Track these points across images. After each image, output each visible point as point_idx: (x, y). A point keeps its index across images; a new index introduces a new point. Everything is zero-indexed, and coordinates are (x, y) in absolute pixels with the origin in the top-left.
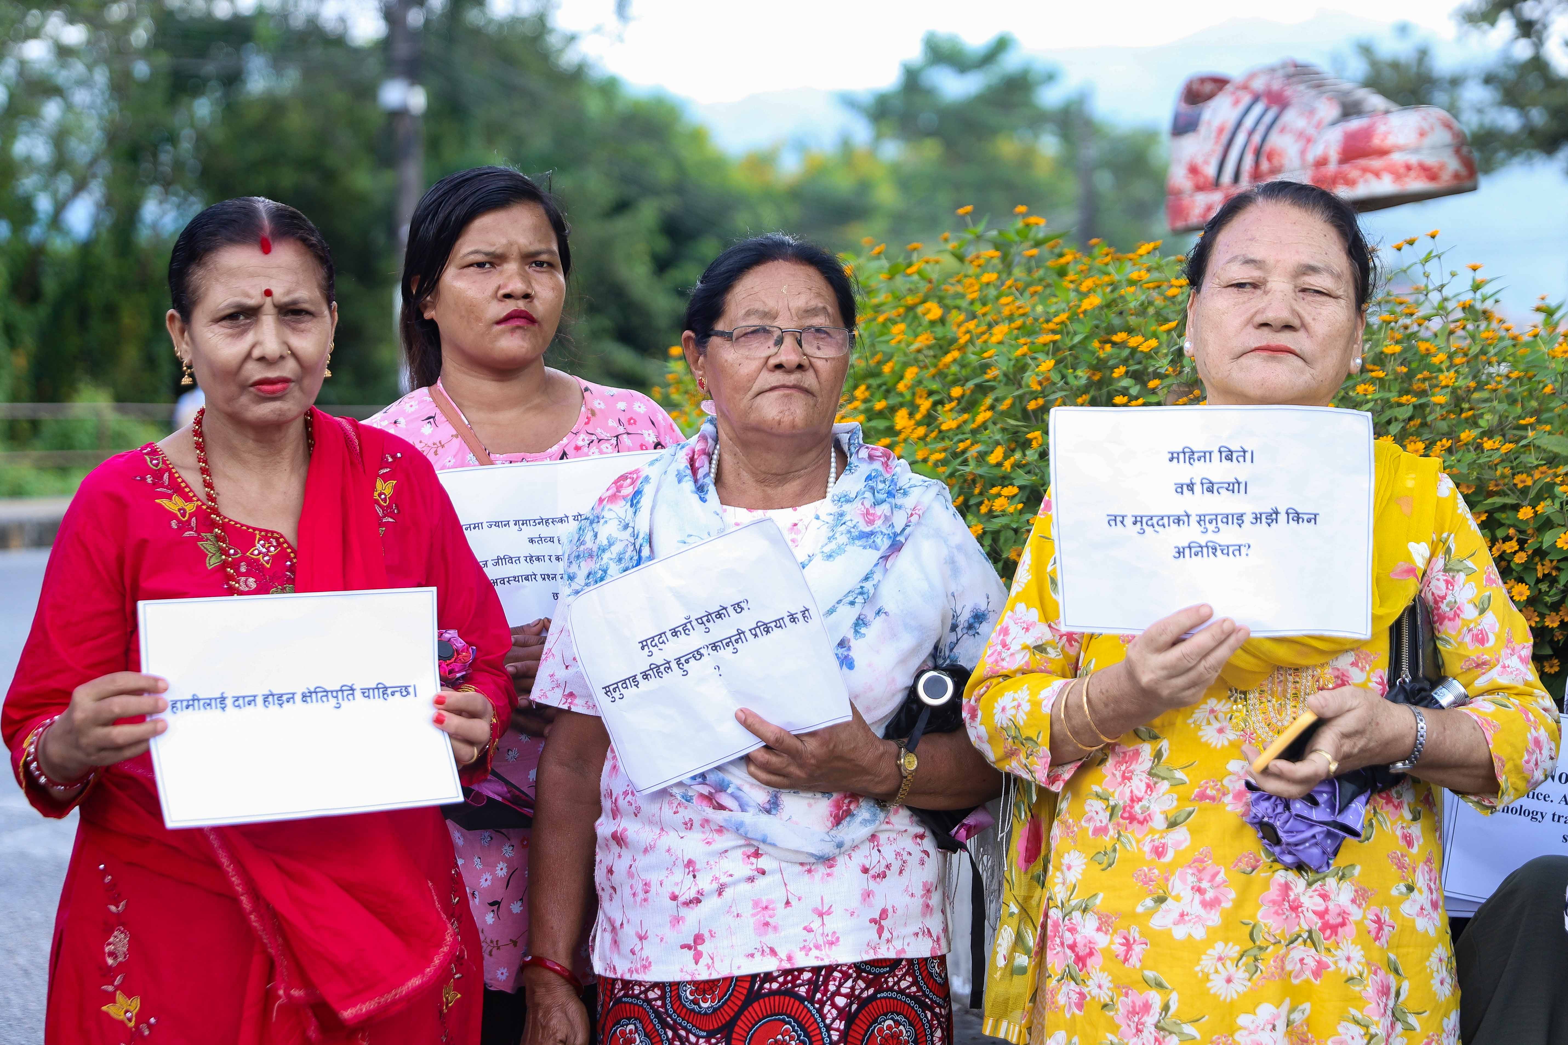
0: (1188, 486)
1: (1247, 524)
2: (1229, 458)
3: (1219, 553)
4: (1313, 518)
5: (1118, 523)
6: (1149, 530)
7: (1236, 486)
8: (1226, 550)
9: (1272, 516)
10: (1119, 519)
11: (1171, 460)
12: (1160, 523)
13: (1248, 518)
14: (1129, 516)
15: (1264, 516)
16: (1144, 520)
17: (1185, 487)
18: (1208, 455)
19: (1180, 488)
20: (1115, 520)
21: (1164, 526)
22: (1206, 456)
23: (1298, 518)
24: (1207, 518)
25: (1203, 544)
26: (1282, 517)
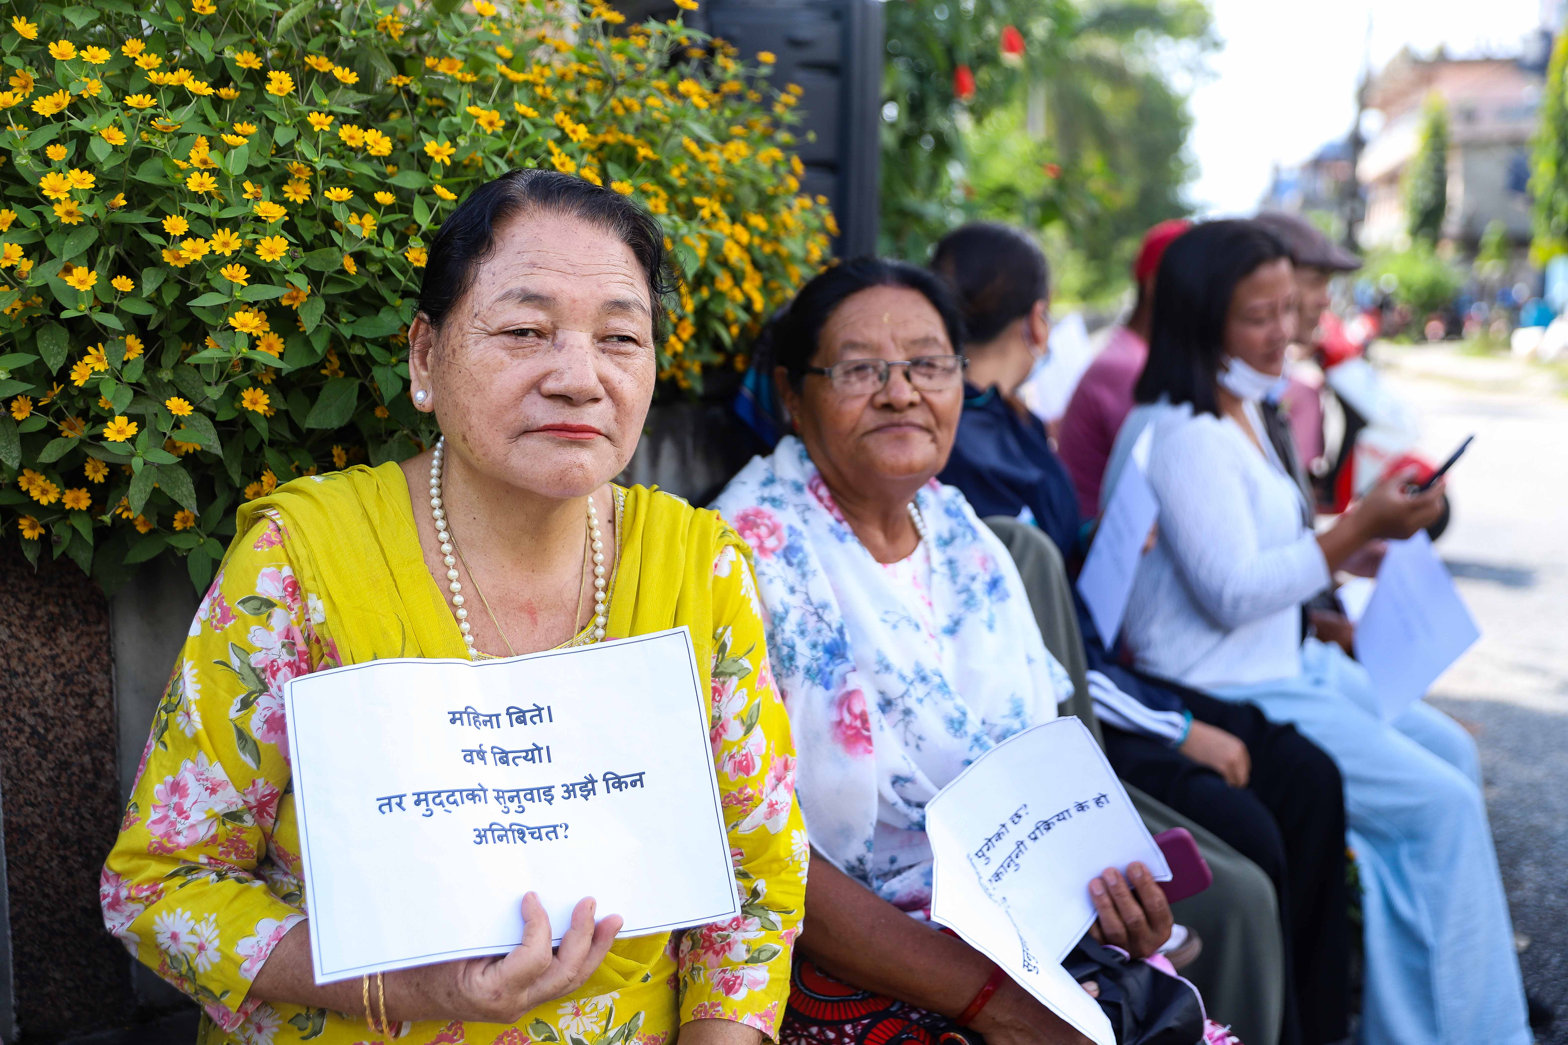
0: (478, 753)
1: (557, 800)
2: (522, 720)
3: (528, 837)
4: (638, 779)
5: (395, 807)
6: (437, 810)
7: (536, 753)
8: (536, 833)
9: (588, 787)
10: (394, 801)
11: (453, 721)
12: (451, 799)
13: (558, 792)
14: (409, 794)
15: (577, 788)
16: (430, 797)
17: (475, 754)
18: (494, 719)
19: (469, 755)
20: (387, 803)
21: (455, 802)
22: (492, 720)
23: (620, 784)
24: (507, 795)
25: (508, 827)
26: (600, 786)
